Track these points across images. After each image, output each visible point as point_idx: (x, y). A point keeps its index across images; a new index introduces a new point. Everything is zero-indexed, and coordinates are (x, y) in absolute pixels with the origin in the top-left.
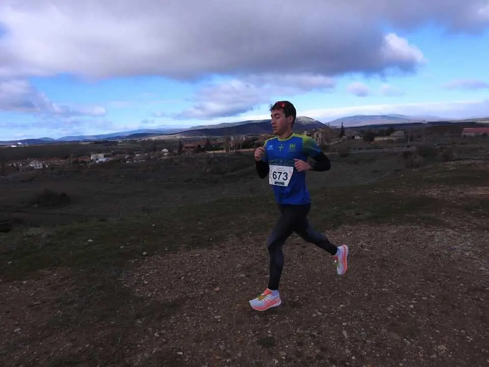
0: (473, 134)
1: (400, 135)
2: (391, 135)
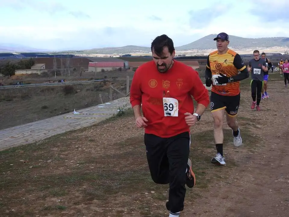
0: (110, 69)
1: (42, 68)
2: (31, 68)
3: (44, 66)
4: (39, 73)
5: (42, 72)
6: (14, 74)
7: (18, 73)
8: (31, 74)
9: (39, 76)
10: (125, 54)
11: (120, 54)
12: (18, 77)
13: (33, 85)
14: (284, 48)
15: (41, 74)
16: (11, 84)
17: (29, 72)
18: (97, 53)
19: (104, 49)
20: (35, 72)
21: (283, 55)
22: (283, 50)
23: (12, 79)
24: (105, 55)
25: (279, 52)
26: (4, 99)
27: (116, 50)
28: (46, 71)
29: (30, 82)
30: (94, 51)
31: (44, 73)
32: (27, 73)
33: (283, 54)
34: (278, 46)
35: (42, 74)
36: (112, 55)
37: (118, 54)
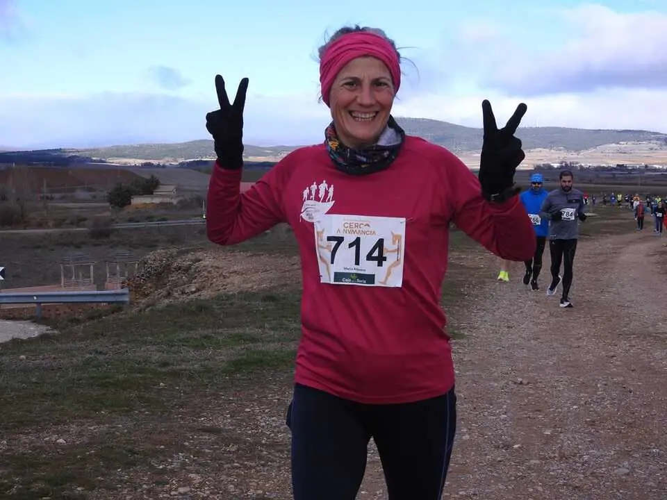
2: (154, 193)
3: (175, 190)
4: (175, 202)
5: (178, 200)
6: (130, 204)
7: (137, 201)
8: (162, 204)
9: (176, 206)
10: (192, 160)
11: (181, 161)
12: (137, 208)
13: (171, 223)
14: (558, 152)
15: (178, 205)
16: (131, 220)
17: (157, 201)
18: (124, 156)
19: (141, 147)
20: (167, 200)
21: (557, 168)
22: (558, 156)
23: (128, 212)
24: (144, 161)
25: (548, 160)
26: (141, 245)
27: (171, 150)
28: (181, 198)
29: (166, 217)
30: (119, 152)
31: (180, 202)
32: (153, 202)
33: (556, 165)
34: (544, 148)
35: (178, 203)
36: (162, 162)
37: (176, 161)
